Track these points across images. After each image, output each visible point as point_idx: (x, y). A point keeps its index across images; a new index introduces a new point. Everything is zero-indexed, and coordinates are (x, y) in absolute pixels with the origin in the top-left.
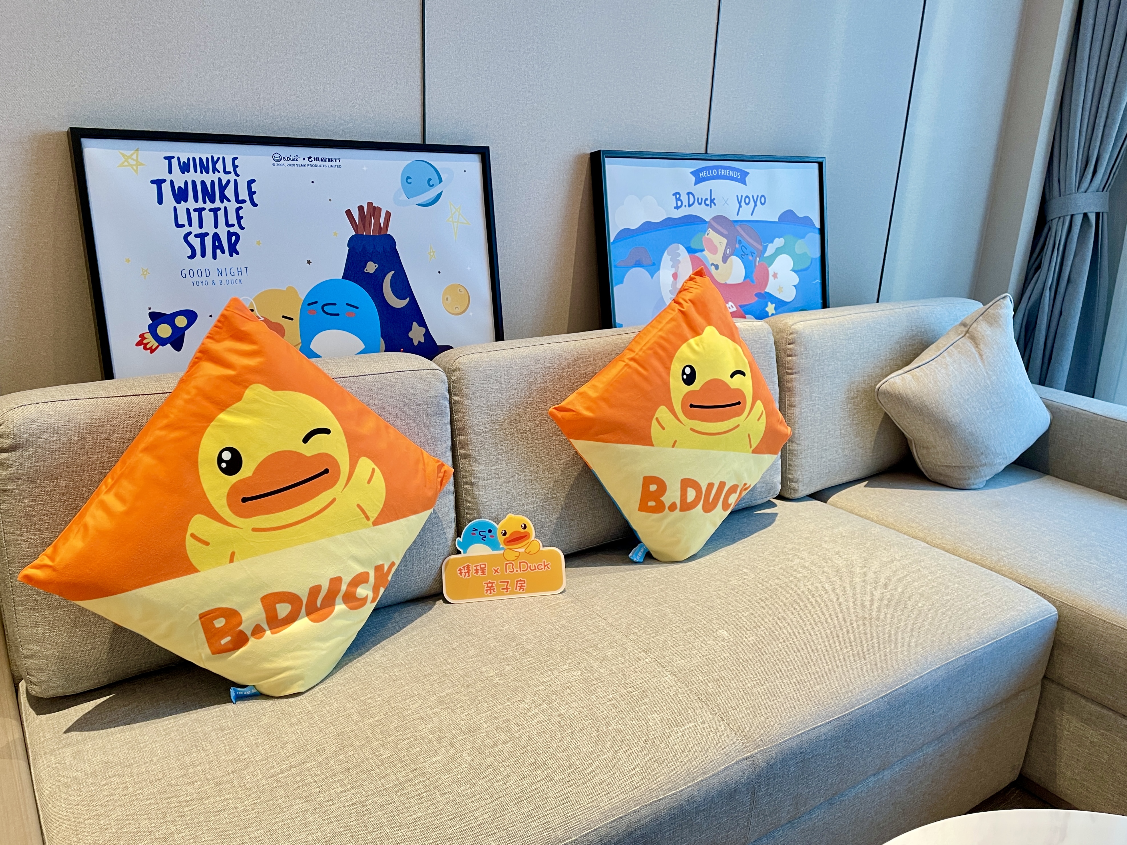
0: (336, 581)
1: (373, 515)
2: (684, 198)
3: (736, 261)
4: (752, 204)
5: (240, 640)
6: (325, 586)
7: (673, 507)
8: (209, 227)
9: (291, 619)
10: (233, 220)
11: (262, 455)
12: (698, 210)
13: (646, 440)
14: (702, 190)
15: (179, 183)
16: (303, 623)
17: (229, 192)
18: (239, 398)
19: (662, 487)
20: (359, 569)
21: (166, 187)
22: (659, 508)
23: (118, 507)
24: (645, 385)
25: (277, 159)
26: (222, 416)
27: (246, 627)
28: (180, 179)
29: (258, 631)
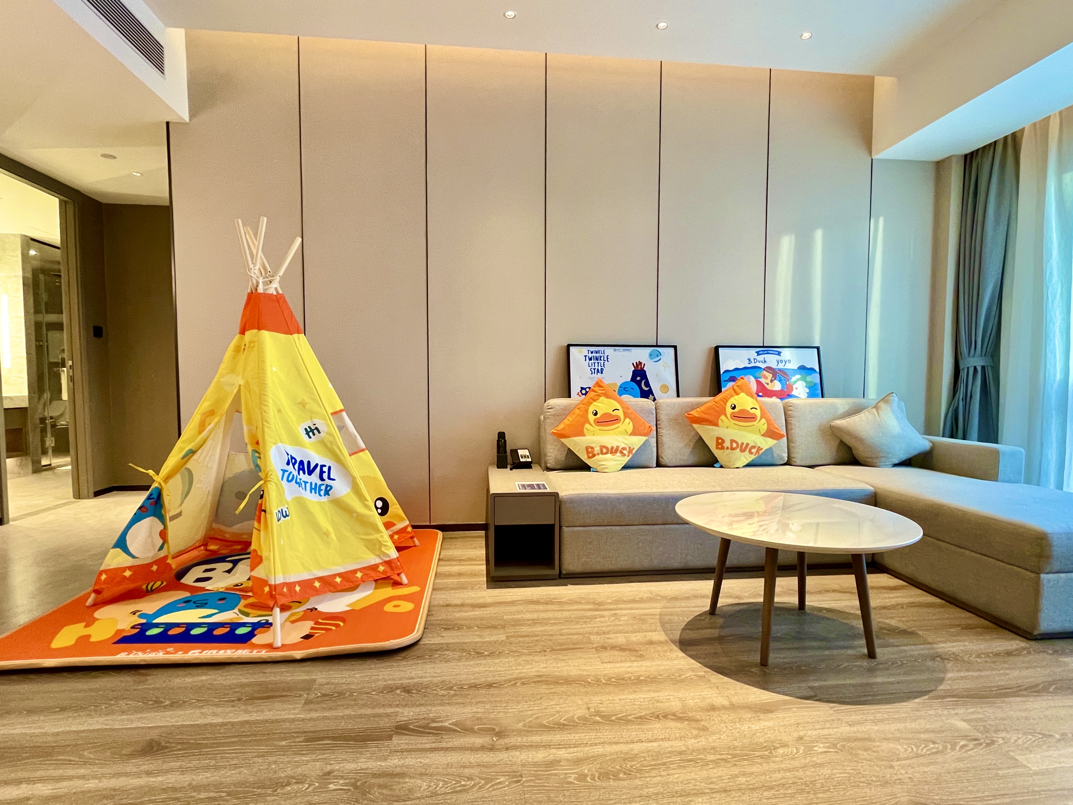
0: (618, 447)
1: (629, 433)
2: (752, 360)
3: (776, 382)
4: (784, 363)
5: (594, 455)
6: (615, 447)
7: (727, 448)
8: (596, 367)
9: (606, 453)
10: (602, 365)
11: (602, 413)
12: (758, 364)
13: (716, 425)
14: (761, 358)
15: (590, 357)
16: (609, 456)
17: (602, 358)
18: (598, 399)
19: (723, 441)
20: (624, 446)
21: (587, 357)
22: (723, 448)
23: (571, 420)
24: (717, 409)
25: (615, 350)
26: (595, 403)
27: (596, 453)
28: (590, 355)
29: (598, 454)
